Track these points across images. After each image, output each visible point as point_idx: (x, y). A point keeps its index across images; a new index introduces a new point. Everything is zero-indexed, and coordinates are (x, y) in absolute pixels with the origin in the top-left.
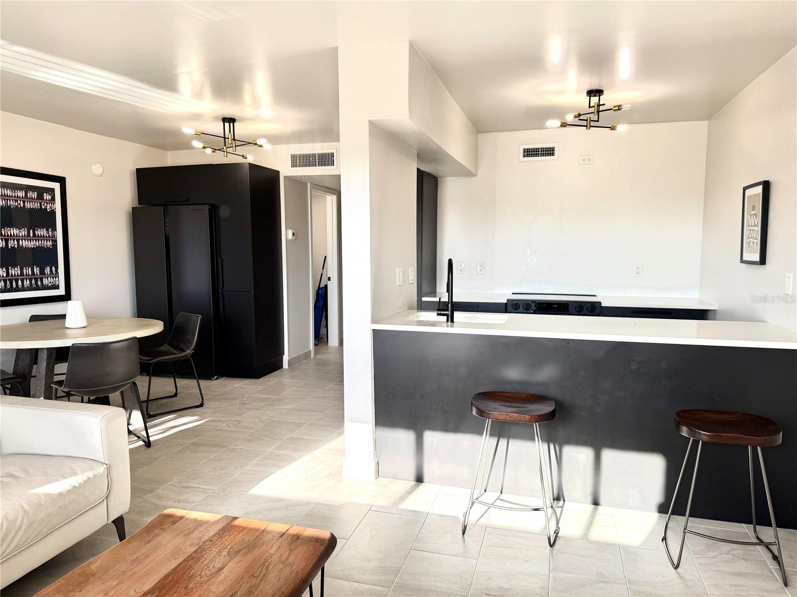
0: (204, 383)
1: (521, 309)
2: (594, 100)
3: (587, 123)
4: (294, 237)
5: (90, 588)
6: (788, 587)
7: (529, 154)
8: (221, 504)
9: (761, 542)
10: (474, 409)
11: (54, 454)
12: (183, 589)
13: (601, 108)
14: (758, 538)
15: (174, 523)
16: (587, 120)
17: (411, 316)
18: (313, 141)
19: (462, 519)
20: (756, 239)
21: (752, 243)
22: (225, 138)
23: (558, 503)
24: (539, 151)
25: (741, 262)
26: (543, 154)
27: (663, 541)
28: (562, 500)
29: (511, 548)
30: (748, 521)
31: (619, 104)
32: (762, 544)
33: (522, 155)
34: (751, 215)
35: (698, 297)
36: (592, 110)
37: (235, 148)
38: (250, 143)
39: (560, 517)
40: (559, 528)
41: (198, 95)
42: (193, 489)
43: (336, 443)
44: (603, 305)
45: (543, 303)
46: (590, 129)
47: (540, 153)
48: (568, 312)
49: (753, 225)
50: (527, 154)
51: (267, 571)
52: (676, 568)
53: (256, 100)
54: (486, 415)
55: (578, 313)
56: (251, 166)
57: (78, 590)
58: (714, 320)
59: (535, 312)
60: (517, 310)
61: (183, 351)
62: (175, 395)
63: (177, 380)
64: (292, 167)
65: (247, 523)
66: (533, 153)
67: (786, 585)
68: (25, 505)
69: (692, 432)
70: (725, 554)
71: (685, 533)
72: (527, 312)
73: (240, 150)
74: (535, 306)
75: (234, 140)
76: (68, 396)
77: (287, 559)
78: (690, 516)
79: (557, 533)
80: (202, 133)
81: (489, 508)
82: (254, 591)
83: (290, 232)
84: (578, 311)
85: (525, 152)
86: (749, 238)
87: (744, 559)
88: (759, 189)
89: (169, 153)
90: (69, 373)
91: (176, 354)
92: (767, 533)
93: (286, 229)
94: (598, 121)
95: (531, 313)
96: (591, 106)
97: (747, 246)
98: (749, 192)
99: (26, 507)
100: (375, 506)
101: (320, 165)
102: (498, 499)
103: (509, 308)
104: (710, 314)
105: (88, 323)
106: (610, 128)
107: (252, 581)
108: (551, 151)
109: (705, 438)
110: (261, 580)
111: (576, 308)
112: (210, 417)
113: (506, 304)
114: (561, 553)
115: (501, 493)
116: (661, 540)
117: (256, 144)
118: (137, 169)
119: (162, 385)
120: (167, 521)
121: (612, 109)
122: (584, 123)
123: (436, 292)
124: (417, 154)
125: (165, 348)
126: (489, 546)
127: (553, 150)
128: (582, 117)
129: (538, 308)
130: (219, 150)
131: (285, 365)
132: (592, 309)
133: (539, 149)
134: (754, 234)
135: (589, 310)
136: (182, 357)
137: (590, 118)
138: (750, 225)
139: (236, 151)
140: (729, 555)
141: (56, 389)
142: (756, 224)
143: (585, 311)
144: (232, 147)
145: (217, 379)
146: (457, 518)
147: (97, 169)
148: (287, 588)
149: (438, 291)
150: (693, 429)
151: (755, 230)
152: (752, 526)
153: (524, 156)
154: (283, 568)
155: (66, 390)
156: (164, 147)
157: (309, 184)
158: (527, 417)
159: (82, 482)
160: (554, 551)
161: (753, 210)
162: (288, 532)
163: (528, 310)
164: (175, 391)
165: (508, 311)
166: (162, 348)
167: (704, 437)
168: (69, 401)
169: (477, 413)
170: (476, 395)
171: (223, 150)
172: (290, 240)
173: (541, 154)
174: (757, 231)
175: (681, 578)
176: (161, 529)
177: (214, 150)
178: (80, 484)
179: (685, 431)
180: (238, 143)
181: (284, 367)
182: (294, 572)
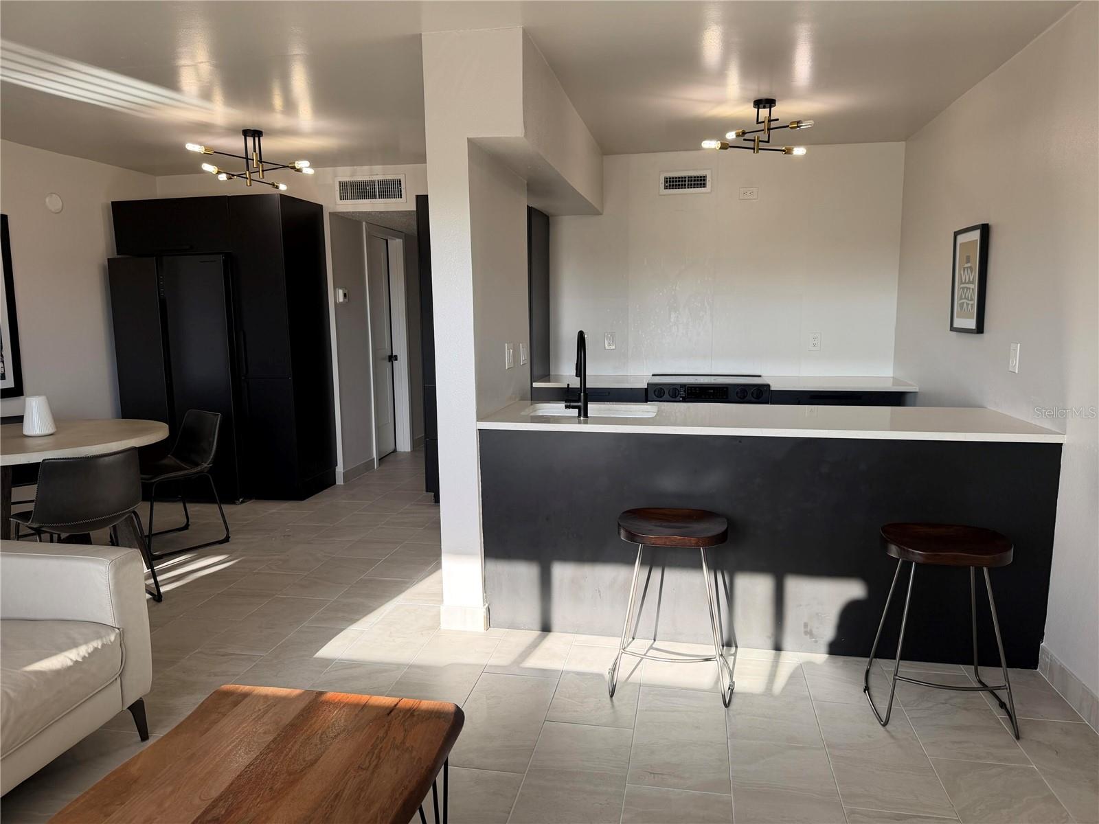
0: (227, 508)
1: (666, 396)
2: (764, 113)
3: (754, 146)
4: (347, 300)
5: (134, 799)
6: (1021, 739)
7: (673, 185)
8: (276, 676)
9: (984, 687)
10: (622, 532)
11: (38, 617)
12: (268, 791)
13: (773, 124)
14: (980, 682)
15: (236, 704)
16: (754, 141)
17: (527, 410)
18: (371, 162)
19: (608, 677)
20: (972, 300)
21: (965, 304)
22: (247, 158)
23: (730, 650)
24: (685, 181)
25: (951, 330)
26: (691, 185)
27: (865, 692)
28: (734, 645)
29: (675, 711)
30: (968, 662)
31: (798, 120)
32: (986, 688)
33: (662, 186)
34: (964, 268)
35: (892, 375)
36: (761, 126)
37: (263, 174)
38: (284, 167)
39: (733, 668)
40: (733, 683)
41: (206, 95)
42: (233, 657)
43: (425, 586)
44: (773, 388)
45: (695, 388)
46: (758, 152)
47: (687, 183)
48: (727, 398)
49: (967, 281)
50: (670, 185)
51: (379, 761)
52: (884, 725)
53: (290, 106)
54: (639, 540)
55: (741, 401)
56: (284, 198)
57: (118, 803)
58: (914, 406)
59: (684, 400)
60: (661, 397)
61: (197, 465)
62: (186, 527)
63: (188, 505)
64: (341, 199)
65: (338, 699)
66: (677, 183)
67: (1018, 737)
68: (9, 691)
69: (902, 552)
70: (943, 703)
71: (895, 680)
72: (673, 399)
73: (270, 176)
74: (685, 391)
75: (261, 162)
76: (38, 533)
77: (403, 743)
78: (902, 658)
79: (731, 688)
80: (215, 152)
81: (640, 661)
82: (365, 787)
83: (341, 293)
84: (740, 398)
85: (667, 182)
86: (961, 299)
87: (966, 709)
88: (976, 235)
89: (159, 179)
90: (39, 501)
91: (188, 469)
92: (992, 675)
93: (335, 289)
94: (768, 142)
95: (680, 401)
96: (759, 121)
97: (959, 309)
98: (961, 239)
99: (12, 694)
100: (490, 666)
101: (381, 197)
102: (651, 648)
103: (651, 395)
104: (908, 398)
105: (57, 427)
106: (784, 151)
107: (360, 775)
108: (701, 180)
109: (920, 560)
110: (373, 773)
111: (737, 393)
112: (243, 556)
113: (646, 390)
114: (739, 714)
115: (655, 640)
116: (863, 690)
117: (294, 168)
118: (112, 203)
119: (168, 514)
120: (224, 702)
121: (788, 126)
122: (751, 144)
123: (549, 375)
124: (528, 184)
125: (170, 460)
126: (646, 710)
127: (704, 180)
128: (747, 136)
129: (688, 394)
130: (238, 176)
131: (340, 480)
132: (757, 394)
133: (685, 178)
134: (969, 293)
135: (755, 396)
136: (197, 473)
137: (758, 137)
138: (963, 281)
139: (263, 178)
140: (947, 705)
141: (18, 525)
142: (971, 280)
143: (749, 397)
144: (259, 172)
145: (242, 502)
146: (600, 676)
147: (54, 203)
148: (410, 782)
149: (552, 373)
150: (906, 548)
151: (970, 288)
152: (973, 667)
153: (666, 188)
154: (399, 755)
155: (35, 526)
156: (151, 170)
157: (364, 223)
158: (693, 540)
159: (87, 655)
160: (731, 713)
161: (968, 261)
162: (398, 706)
163: (676, 397)
164: (186, 520)
165: (649, 399)
166: (165, 461)
167: (918, 557)
168: (41, 541)
169: (627, 538)
170: (624, 513)
171: (244, 176)
172: (341, 303)
173: (688, 185)
174: (973, 289)
175: (893, 737)
176: (219, 713)
177: (231, 176)
178: (84, 658)
179: (893, 552)
180: (266, 166)
181: (337, 484)
182: (416, 759)
